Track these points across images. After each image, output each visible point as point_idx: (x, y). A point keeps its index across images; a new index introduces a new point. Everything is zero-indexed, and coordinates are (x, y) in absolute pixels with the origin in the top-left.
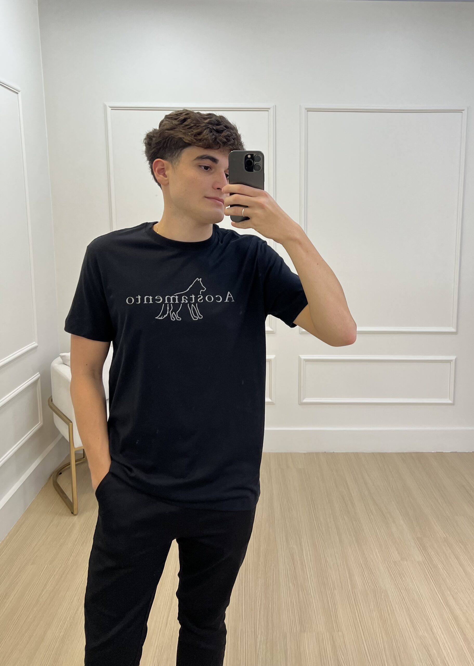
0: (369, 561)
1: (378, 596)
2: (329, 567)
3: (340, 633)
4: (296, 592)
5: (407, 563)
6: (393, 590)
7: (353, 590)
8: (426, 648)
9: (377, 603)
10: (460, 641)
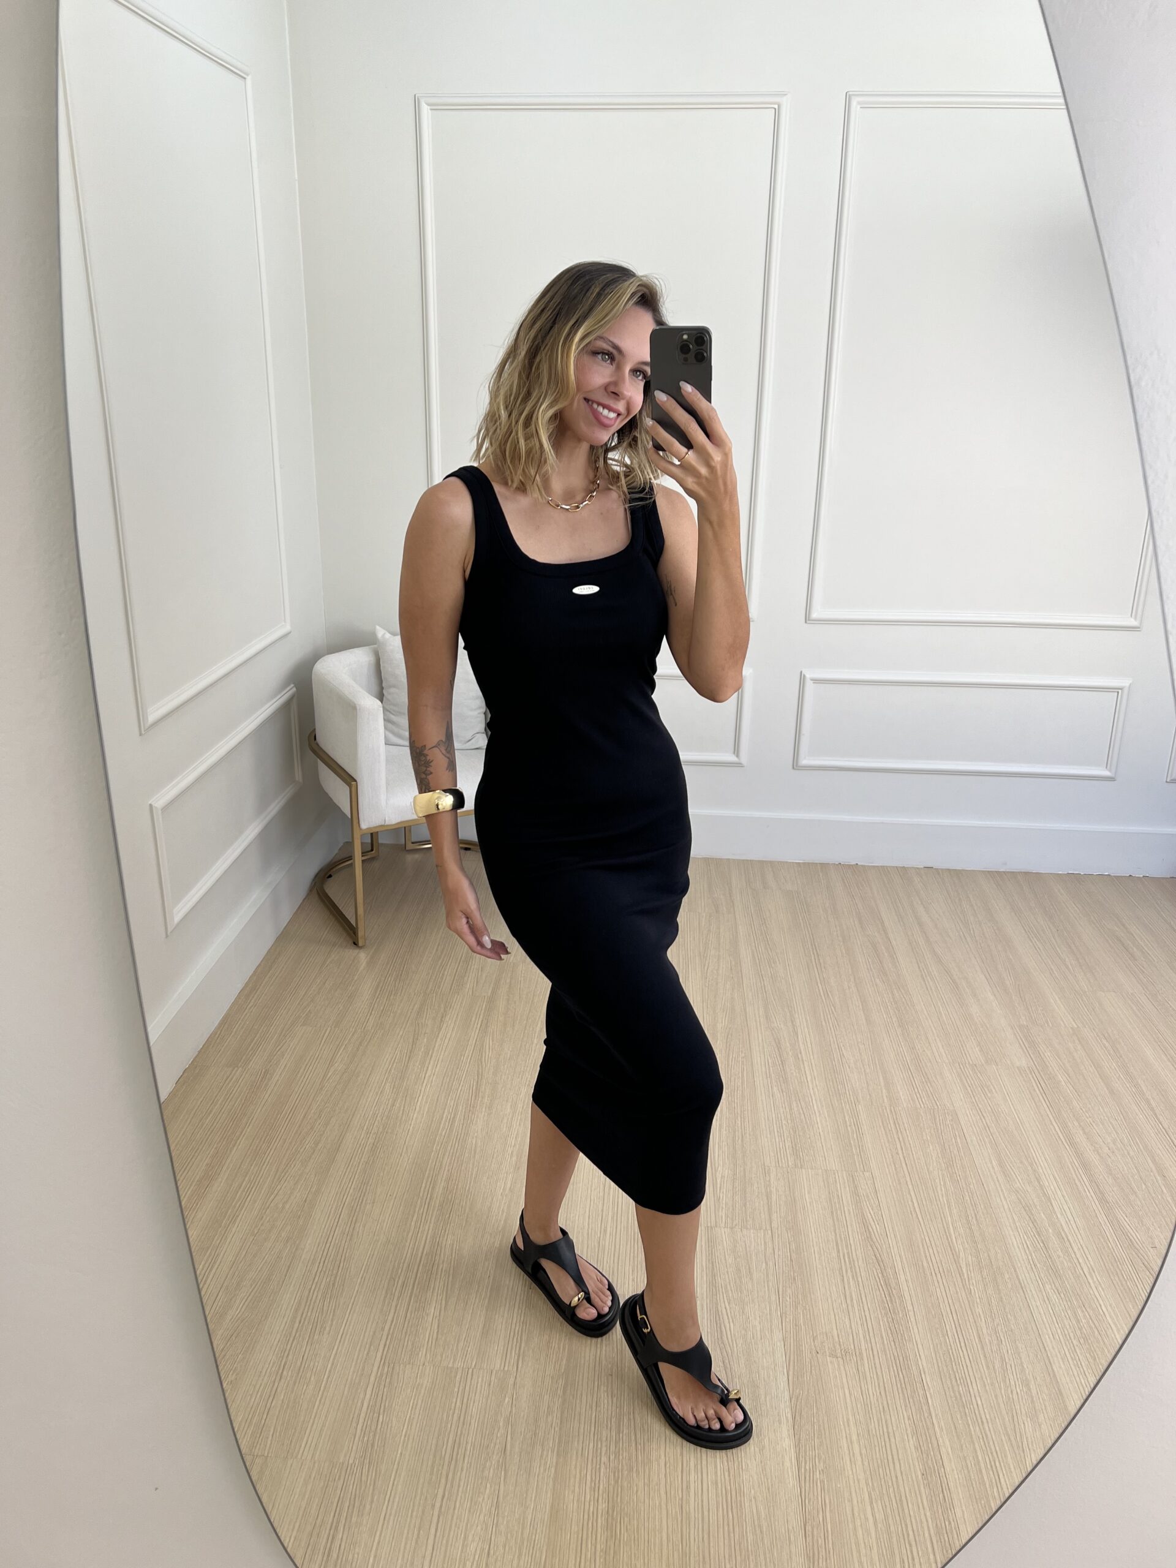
0: (923, 1060)
1: (940, 1120)
2: (848, 1067)
3: (867, 1174)
4: (786, 1104)
5: (997, 1070)
6: (968, 1112)
7: (892, 1108)
8: (1027, 1208)
9: (938, 1130)
10: (1093, 1203)
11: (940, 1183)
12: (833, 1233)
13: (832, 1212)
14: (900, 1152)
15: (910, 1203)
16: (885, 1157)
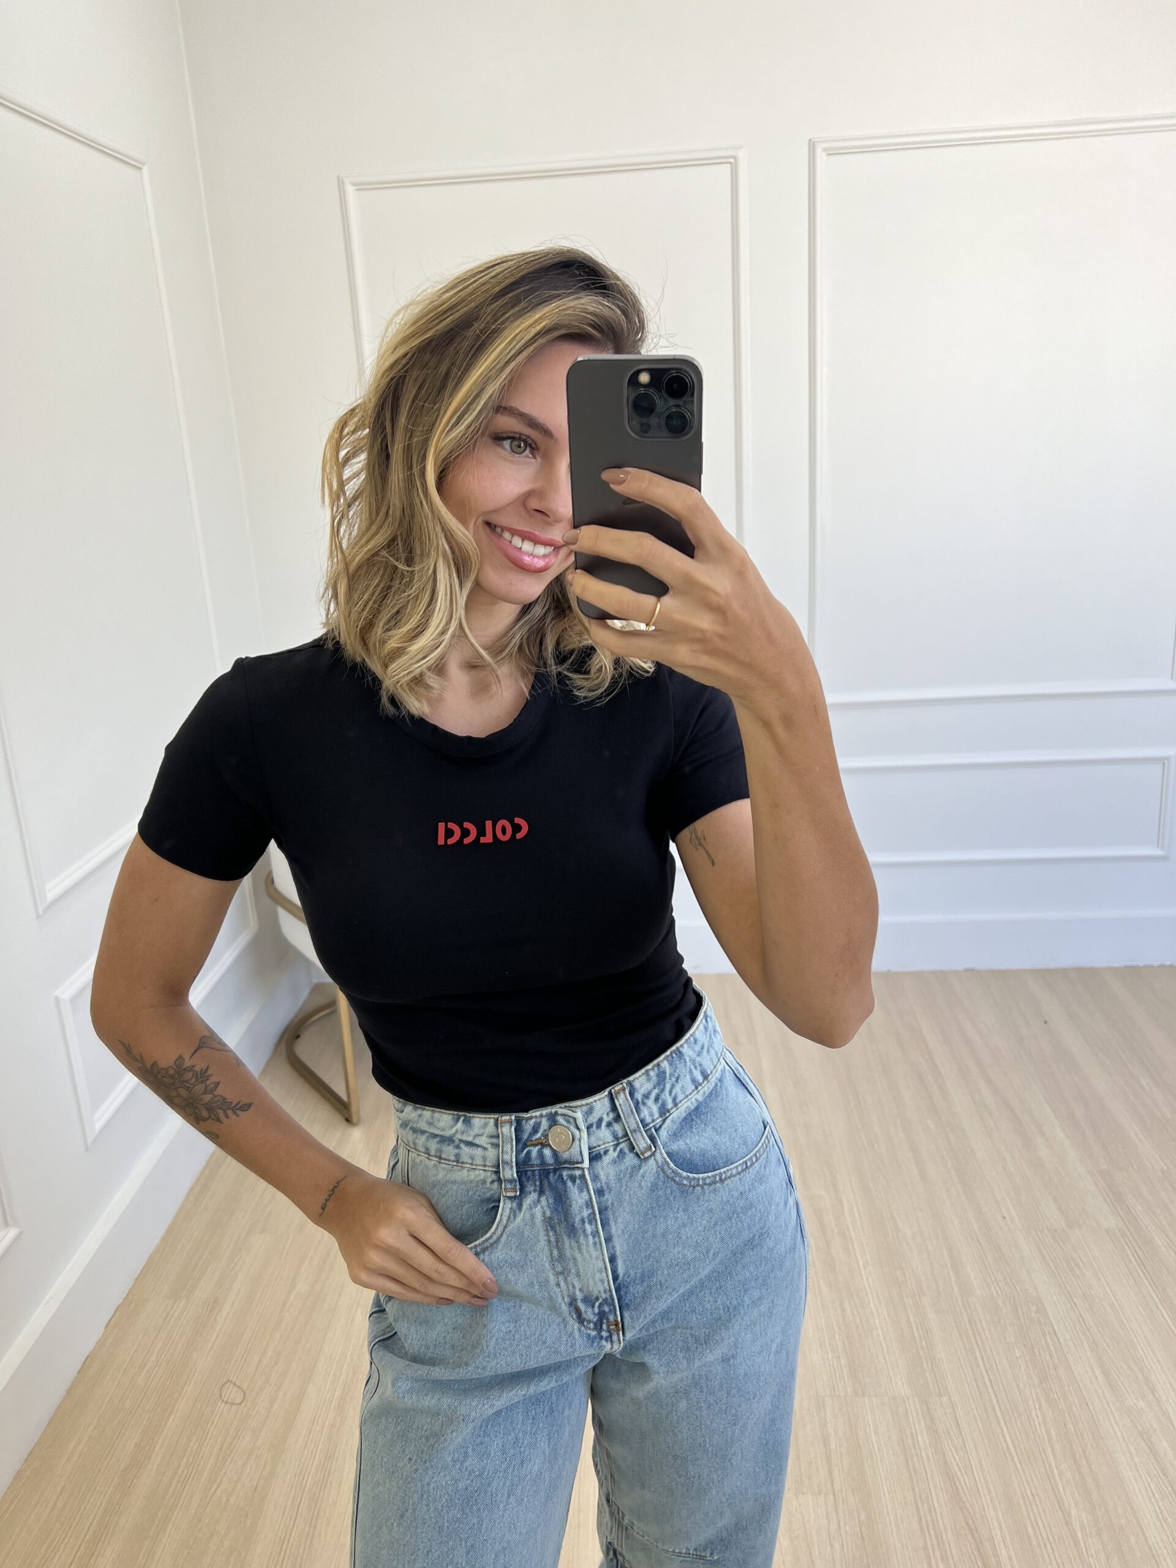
0: (993, 1227)
1: (1023, 1313)
5: (1081, 1234)
8: (1144, 1435)
9: (1022, 1327)
11: (1035, 1407)
12: (911, 1493)
13: (907, 1460)
14: (981, 1363)
15: (1001, 1438)
16: (964, 1373)
